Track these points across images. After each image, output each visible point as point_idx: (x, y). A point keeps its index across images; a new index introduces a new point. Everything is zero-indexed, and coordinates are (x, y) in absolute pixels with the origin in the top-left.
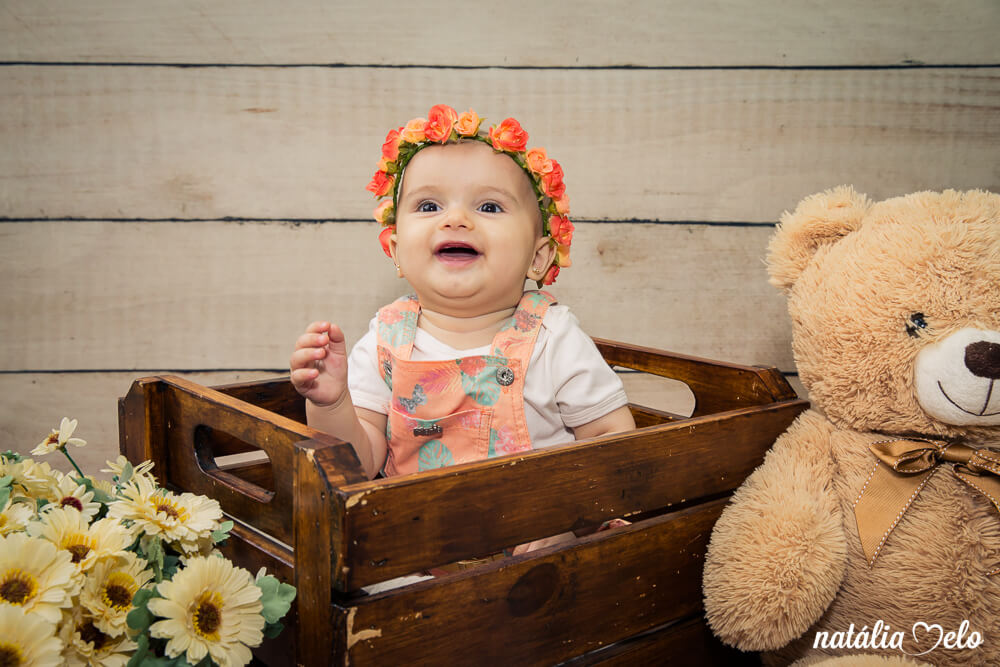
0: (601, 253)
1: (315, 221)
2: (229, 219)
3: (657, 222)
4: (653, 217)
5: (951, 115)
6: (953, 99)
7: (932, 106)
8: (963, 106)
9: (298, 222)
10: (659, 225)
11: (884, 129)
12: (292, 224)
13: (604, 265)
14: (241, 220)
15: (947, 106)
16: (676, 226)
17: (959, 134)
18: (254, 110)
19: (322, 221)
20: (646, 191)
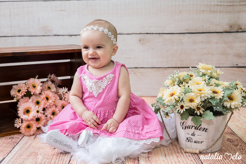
0: (140, 41)
1: (75, 35)
2: (56, 35)
3: (152, 33)
4: (151, 33)
5: (219, 7)
6: (219, 4)
7: (214, 5)
8: (221, 5)
9: (71, 35)
10: (153, 34)
11: (203, 11)
12: (70, 36)
13: (141, 44)
14: (58, 35)
15: (218, 5)
16: (157, 34)
17: (220, 12)
18: (61, 11)
19: (77, 35)
20: (150, 27)
